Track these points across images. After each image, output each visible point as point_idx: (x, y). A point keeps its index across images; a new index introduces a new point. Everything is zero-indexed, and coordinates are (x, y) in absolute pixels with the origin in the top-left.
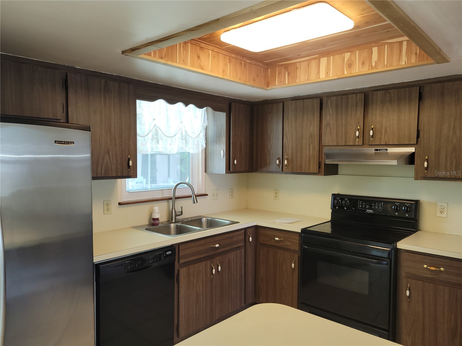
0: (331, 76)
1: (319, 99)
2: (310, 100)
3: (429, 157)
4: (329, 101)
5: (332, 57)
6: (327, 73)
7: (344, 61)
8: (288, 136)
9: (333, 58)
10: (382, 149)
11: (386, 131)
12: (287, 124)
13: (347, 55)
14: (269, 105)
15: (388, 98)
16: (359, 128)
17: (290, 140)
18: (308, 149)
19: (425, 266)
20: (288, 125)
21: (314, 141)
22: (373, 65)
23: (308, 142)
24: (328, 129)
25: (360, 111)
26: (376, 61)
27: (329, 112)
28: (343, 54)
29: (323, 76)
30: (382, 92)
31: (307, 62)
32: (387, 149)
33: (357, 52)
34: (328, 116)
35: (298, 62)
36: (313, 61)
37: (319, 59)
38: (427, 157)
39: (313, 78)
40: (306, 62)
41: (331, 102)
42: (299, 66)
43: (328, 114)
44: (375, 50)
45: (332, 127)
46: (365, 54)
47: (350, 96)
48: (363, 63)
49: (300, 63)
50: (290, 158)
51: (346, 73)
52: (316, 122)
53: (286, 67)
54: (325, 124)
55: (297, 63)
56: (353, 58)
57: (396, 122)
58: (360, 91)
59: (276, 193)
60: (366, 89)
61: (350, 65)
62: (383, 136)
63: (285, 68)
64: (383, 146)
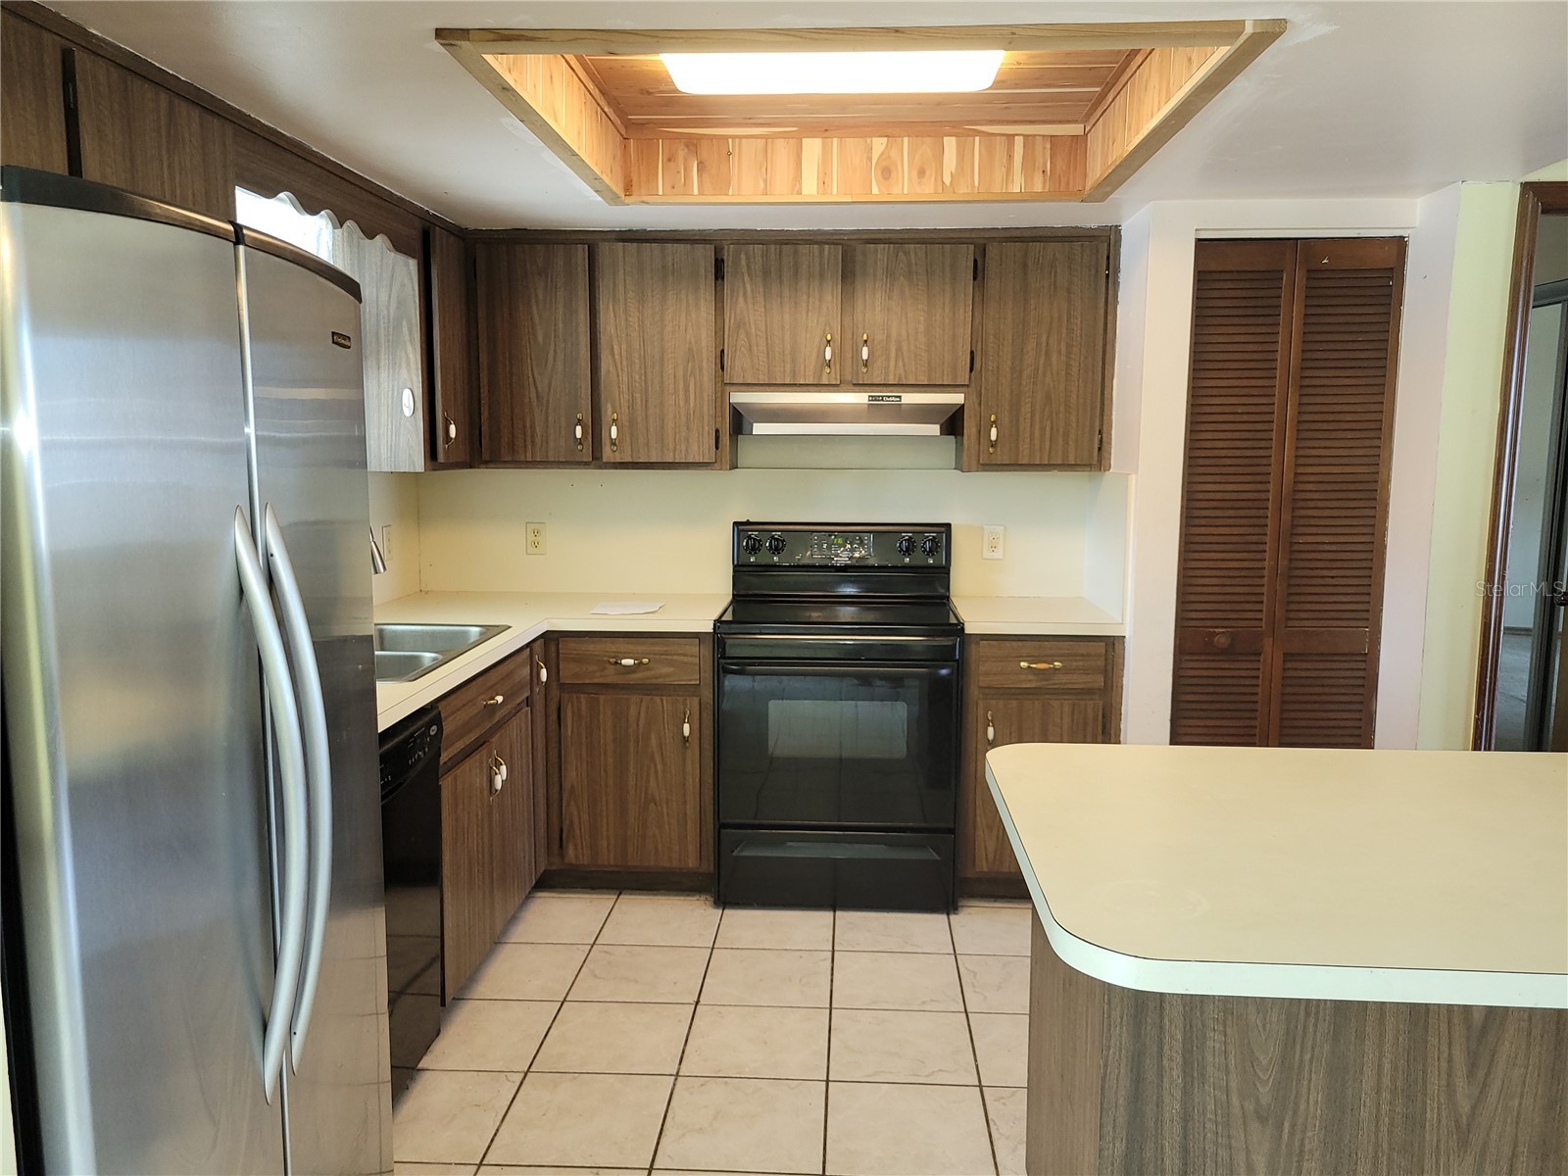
0: (835, 192)
1: (713, 246)
2: (682, 246)
3: (999, 416)
4: (743, 257)
5: (835, 140)
6: (823, 183)
7: (871, 159)
8: (616, 352)
9: (840, 145)
10: (889, 397)
11: (899, 349)
12: (612, 315)
13: (879, 144)
14: (539, 247)
15: (901, 265)
16: (829, 338)
17: (625, 363)
18: (681, 393)
19: (1023, 664)
20: (615, 316)
21: (701, 370)
22: (947, 180)
23: (680, 373)
24: (743, 336)
25: (832, 294)
26: (953, 171)
27: (745, 288)
28: (869, 140)
29: (810, 189)
30: (889, 248)
31: (761, 143)
32: (900, 397)
33: (906, 139)
34: (741, 299)
35: (734, 137)
36: (780, 143)
37: (798, 138)
38: (993, 418)
39: (781, 192)
40: (759, 140)
41: (748, 258)
42: (737, 148)
43: (741, 295)
44: (950, 143)
45: (753, 331)
46: (926, 146)
47: (804, 249)
48: (922, 173)
49: (737, 140)
50: (625, 418)
51: (875, 190)
52: (703, 314)
53: (693, 144)
54: (732, 322)
55: (730, 140)
56: (894, 154)
57: (921, 328)
58: (828, 237)
59: (536, 533)
60: (846, 234)
61: (887, 173)
62: (892, 363)
63: (687, 146)
64: (892, 388)
